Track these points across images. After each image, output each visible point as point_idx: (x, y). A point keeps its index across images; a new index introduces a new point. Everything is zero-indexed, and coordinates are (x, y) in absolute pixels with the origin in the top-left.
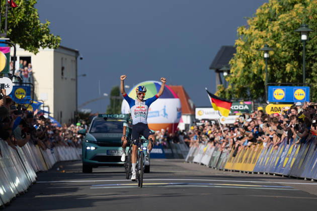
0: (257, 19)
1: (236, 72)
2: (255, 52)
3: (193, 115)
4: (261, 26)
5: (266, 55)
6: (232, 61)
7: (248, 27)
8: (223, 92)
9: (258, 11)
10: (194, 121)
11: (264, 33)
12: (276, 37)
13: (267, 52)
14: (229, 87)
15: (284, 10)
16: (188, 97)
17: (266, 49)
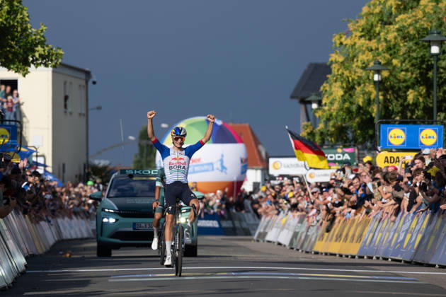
0: (362, 22)
1: (332, 103)
2: (360, 72)
3: (265, 169)
4: (369, 33)
5: (376, 78)
6: (325, 86)
7: (348, 34)
8: (312, 134)
9: (365, 10)
10: (267, 177)
11: (373, 44)
12: (392, 49)
13: (378, 72)
14: (321, 126)
15: (403, 8)
16: (257, 142)
17: (378, 67)
